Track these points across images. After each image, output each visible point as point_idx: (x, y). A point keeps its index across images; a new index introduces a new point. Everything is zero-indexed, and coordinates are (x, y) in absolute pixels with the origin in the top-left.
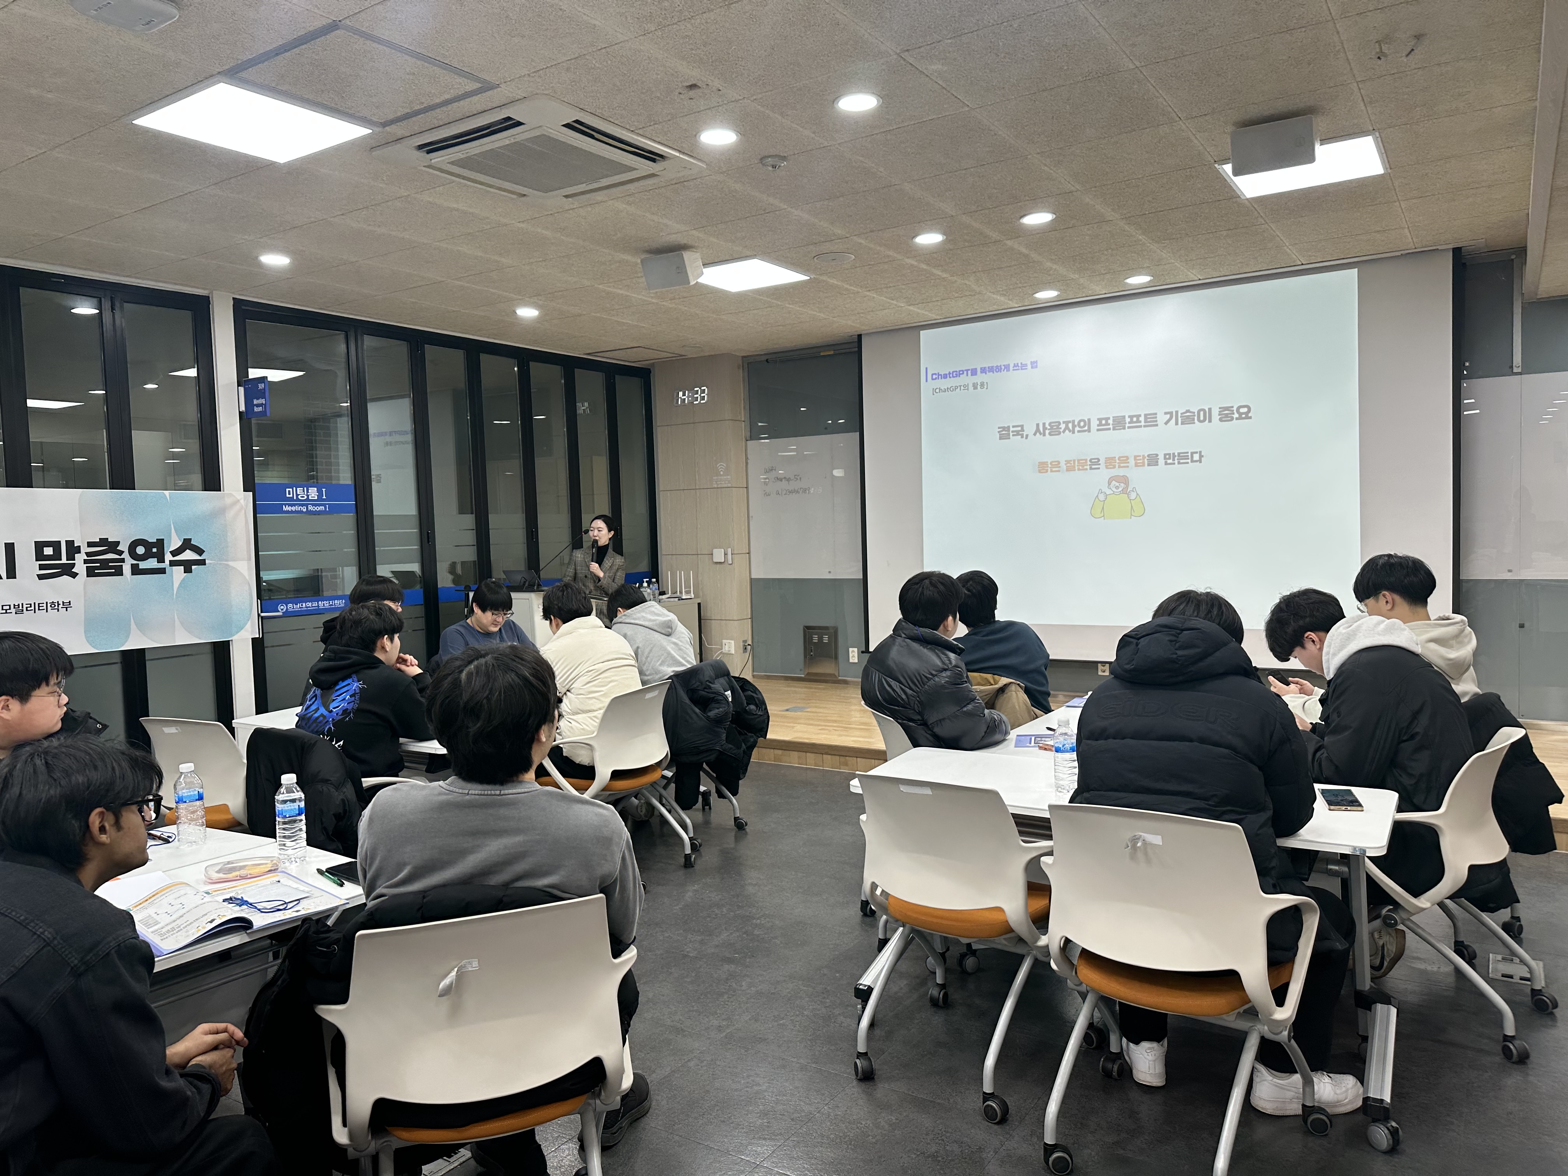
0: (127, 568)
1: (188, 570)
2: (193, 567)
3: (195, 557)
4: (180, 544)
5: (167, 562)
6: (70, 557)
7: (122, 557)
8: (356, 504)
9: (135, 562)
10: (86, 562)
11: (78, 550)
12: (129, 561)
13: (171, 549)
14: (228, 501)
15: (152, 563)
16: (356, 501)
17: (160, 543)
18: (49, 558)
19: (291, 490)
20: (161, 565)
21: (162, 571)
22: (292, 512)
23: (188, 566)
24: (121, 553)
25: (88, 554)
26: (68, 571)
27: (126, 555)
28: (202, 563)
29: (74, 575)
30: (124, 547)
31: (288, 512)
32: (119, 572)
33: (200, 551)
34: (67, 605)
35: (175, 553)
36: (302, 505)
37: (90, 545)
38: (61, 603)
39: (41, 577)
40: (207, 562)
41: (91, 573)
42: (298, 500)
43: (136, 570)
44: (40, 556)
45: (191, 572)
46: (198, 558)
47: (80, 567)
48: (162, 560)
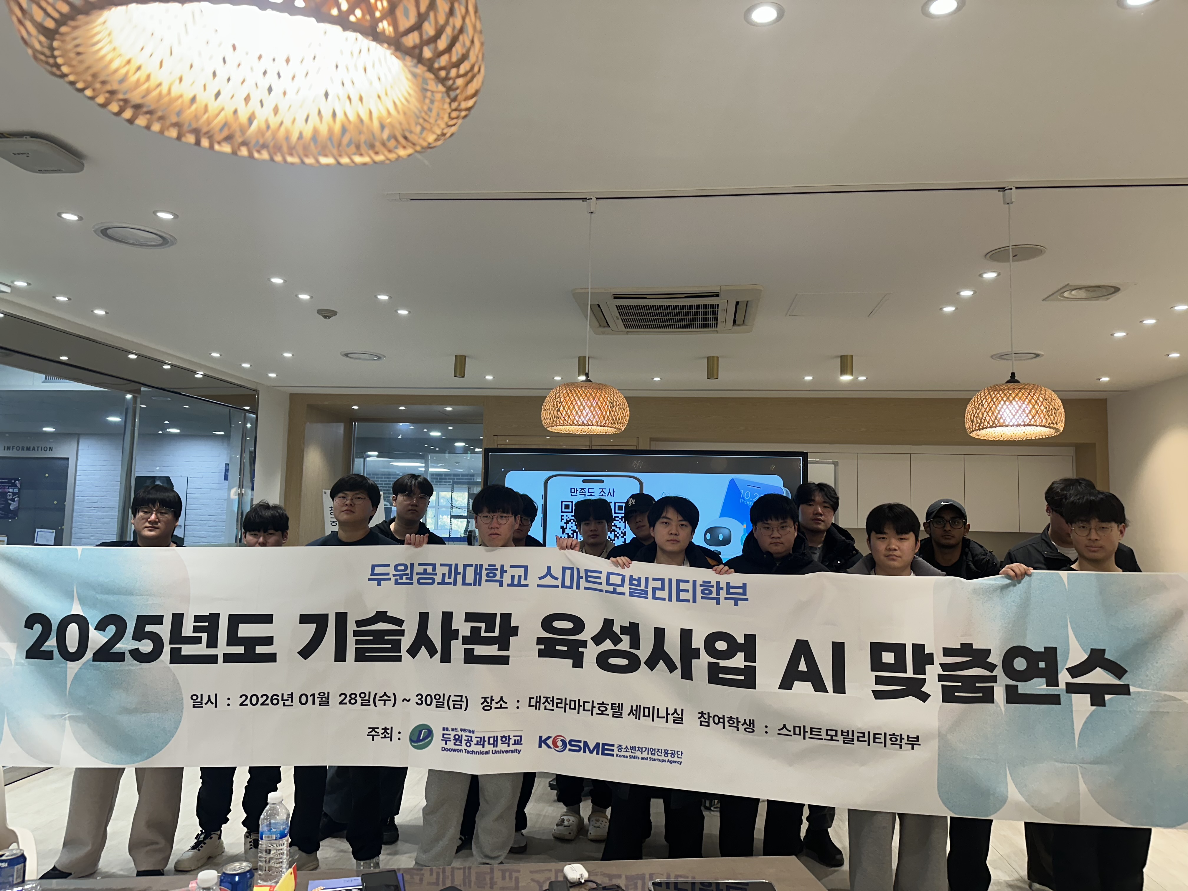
0: (999, 693)
1: (1098, 702)
2: (1107, 697)
3: (1111, 680)
4: (1086, 657)
5: (1063, 686)
6: (919, 668)
7: (993, 674)
9: (1013, 683)
10: (940, 678)
11: (929, 659)
12: (1004, 681)
13: (1070, 665)
15: (1038, 686)
17: (1051, 654)
18: (889, 668)
20: (1053, 690)
21: (1055, 700)
23: (1097, 694)
24: (992, 667)
25: (944, 666)
26: (914, 689)
27: (999, 672)
28: (1124, 691)
29: (923, 696)
30: (995, 658)
32: (987, 698)
33: (1120, 672)
34: (914, 741)
35: (1075, 671)
37: (947, 652)
38: (904, 736)
39: (877, 694)
40: (1133, 689)
41: (946, 695)
43: (1013, 696)
44: (877, 664)
45: (1102, 704)
46: (1117, 682)
47: (933, 685)
48: (1053, 681)
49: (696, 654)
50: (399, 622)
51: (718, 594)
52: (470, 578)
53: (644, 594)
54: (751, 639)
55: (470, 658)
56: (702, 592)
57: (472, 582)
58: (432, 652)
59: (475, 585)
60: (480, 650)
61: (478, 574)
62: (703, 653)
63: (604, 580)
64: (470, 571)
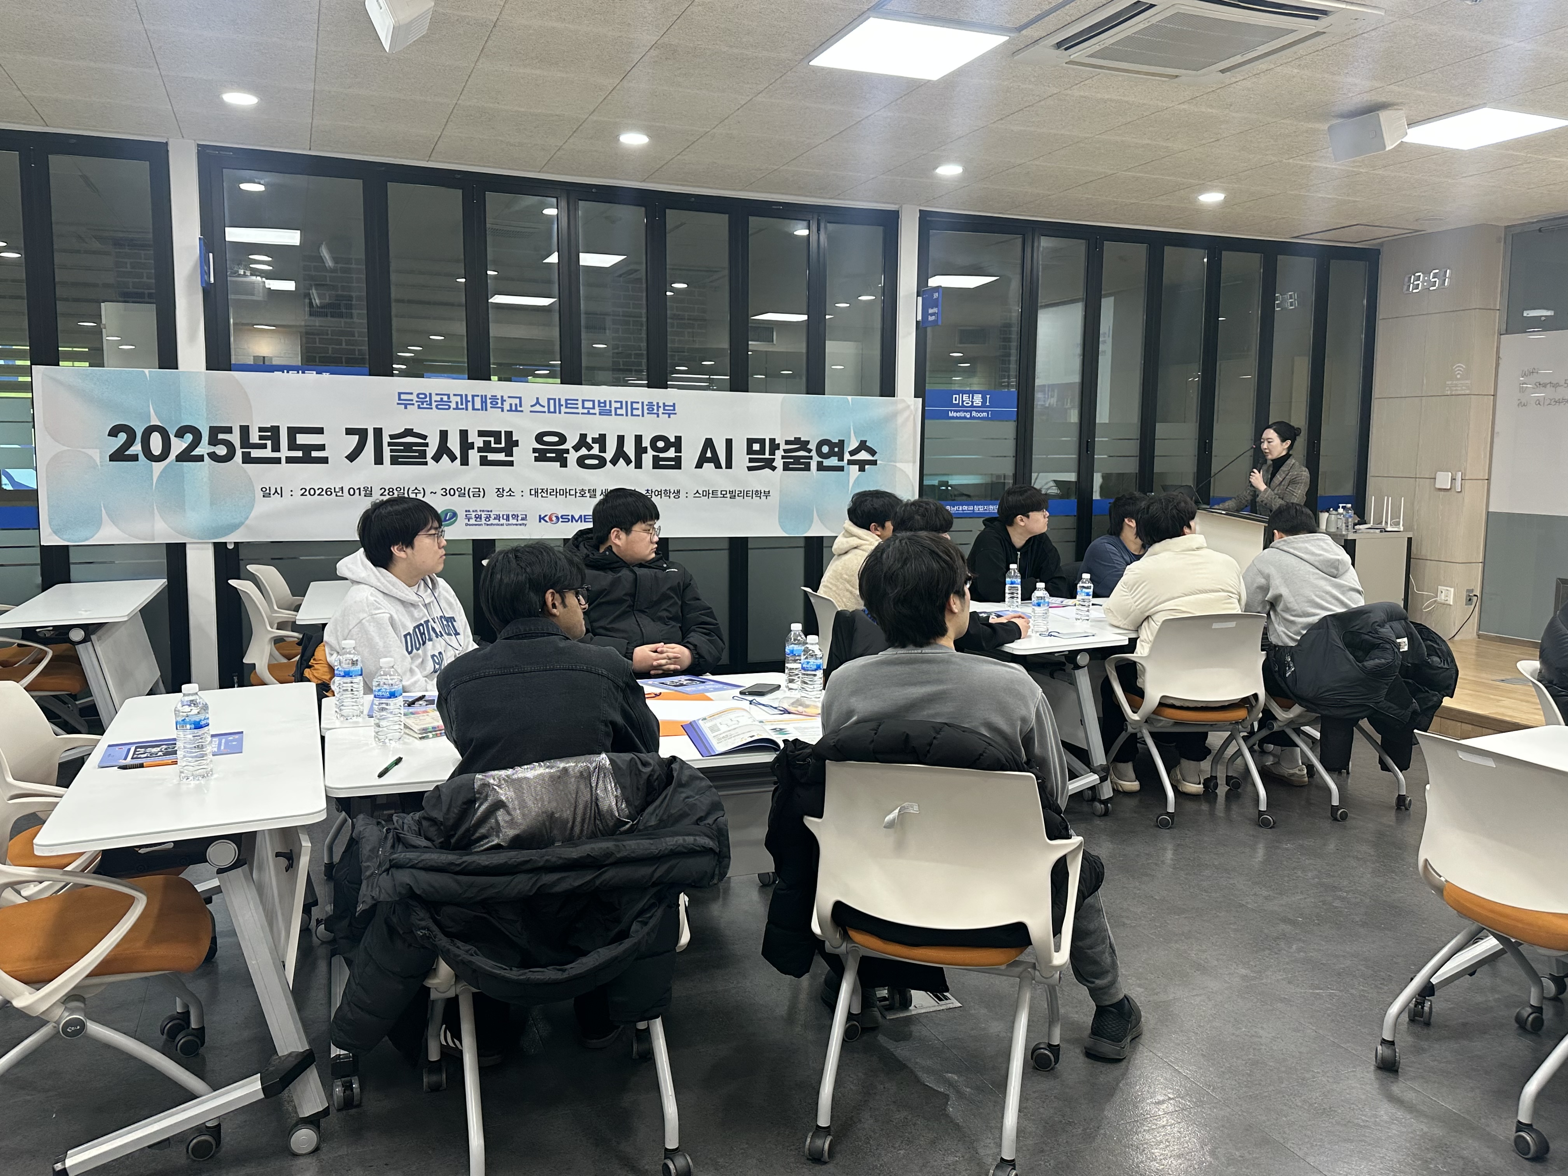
0: (814, 465)
1: (862, 469)
2: (867, 467)
3: (868, 457)
4: (857, 445)
5: (846, 461)
6: (772, 453)
7: (811, 454)
8: (1018, 411)
9: (820, 460)
10: (783, 457)
11: (778, 447)
12: (816, 459)
13: (850, 449)
14: (900, 406)
15: (833, 461)
16: (1018, 408)
17: (841, 443)
18: (756, 452)
19: (957, 396)
20: (840, 464)
21: (841, 469)
22: (957, 418)
23: (862, 465)
24: (810, 451)
25: (785, 451)
26: (769, 464)
27: (814, 453)
28: (874, 463)
29: (774, 468)
30: (812, 446)
31: (953, 418)
32: (807, 468)
33: (873, 452)
34: (767, 494)
35: (852, 453)
36: (966, 411)
37: (788, 442)
38: (763, 491)
39: (750, 469)
40: (878, 462)
41: (786, 467)
42: (963, 406)
43: (821, 467)
44: (750, 451)
45: (864, 471)
46: (870, 458)
47: (779, 463)
48: (841, 459)
49: (645, 450)
50: (424, 437)
51: (658, 410)
52: (478, 405)
53: (608, 413)
54: (678, 439)
55: (484, 462)
56: (648, 409)
57: (480, 407)
58: (453, 458)
59: (482, 410)
60: (491, 457)
61: (484, 401)
62: (649, 449)
63: (580, 405)
64: (478, 400)
